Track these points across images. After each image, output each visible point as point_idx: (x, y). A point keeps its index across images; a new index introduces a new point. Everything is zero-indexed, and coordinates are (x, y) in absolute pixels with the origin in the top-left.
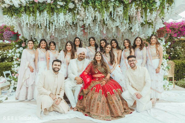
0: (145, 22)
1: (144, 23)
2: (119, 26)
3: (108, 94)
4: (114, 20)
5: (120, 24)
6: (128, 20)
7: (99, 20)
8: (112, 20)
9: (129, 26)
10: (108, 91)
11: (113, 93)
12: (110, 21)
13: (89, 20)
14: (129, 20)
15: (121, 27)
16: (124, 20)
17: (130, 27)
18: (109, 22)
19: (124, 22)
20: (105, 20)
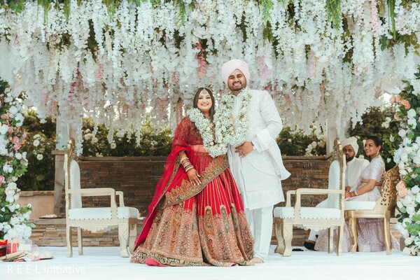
0: (392, 34)
1: (390, 37)
2: (312, 45)
3: (208, 210)
4: (299, 27)
5: (318, 38)
6: (341, 29)
7: (255, 26)
8: (293, 26)
9: (346, 47)
10: (210, 205)
11: (219, 213)
12: (288, 29)
13: (224, 26)
14: (345, 27)
15: (319, 49)
16: (329, 27)
17: (347, 50)
18: (284, 34)
19: (328, 34)
20: (274, 27)
